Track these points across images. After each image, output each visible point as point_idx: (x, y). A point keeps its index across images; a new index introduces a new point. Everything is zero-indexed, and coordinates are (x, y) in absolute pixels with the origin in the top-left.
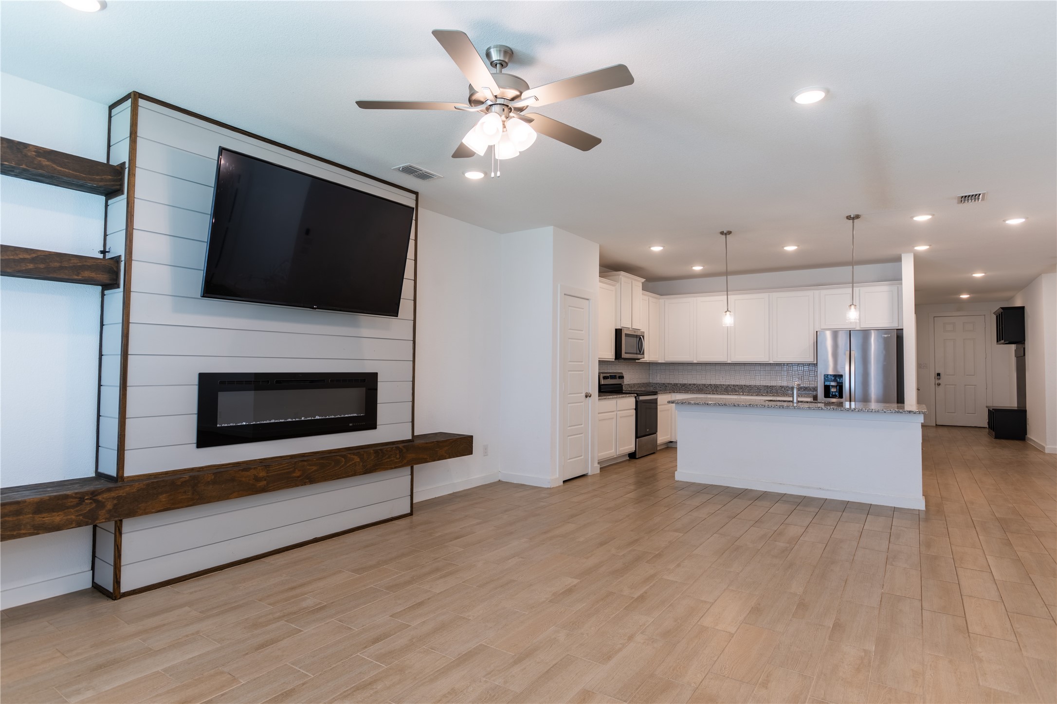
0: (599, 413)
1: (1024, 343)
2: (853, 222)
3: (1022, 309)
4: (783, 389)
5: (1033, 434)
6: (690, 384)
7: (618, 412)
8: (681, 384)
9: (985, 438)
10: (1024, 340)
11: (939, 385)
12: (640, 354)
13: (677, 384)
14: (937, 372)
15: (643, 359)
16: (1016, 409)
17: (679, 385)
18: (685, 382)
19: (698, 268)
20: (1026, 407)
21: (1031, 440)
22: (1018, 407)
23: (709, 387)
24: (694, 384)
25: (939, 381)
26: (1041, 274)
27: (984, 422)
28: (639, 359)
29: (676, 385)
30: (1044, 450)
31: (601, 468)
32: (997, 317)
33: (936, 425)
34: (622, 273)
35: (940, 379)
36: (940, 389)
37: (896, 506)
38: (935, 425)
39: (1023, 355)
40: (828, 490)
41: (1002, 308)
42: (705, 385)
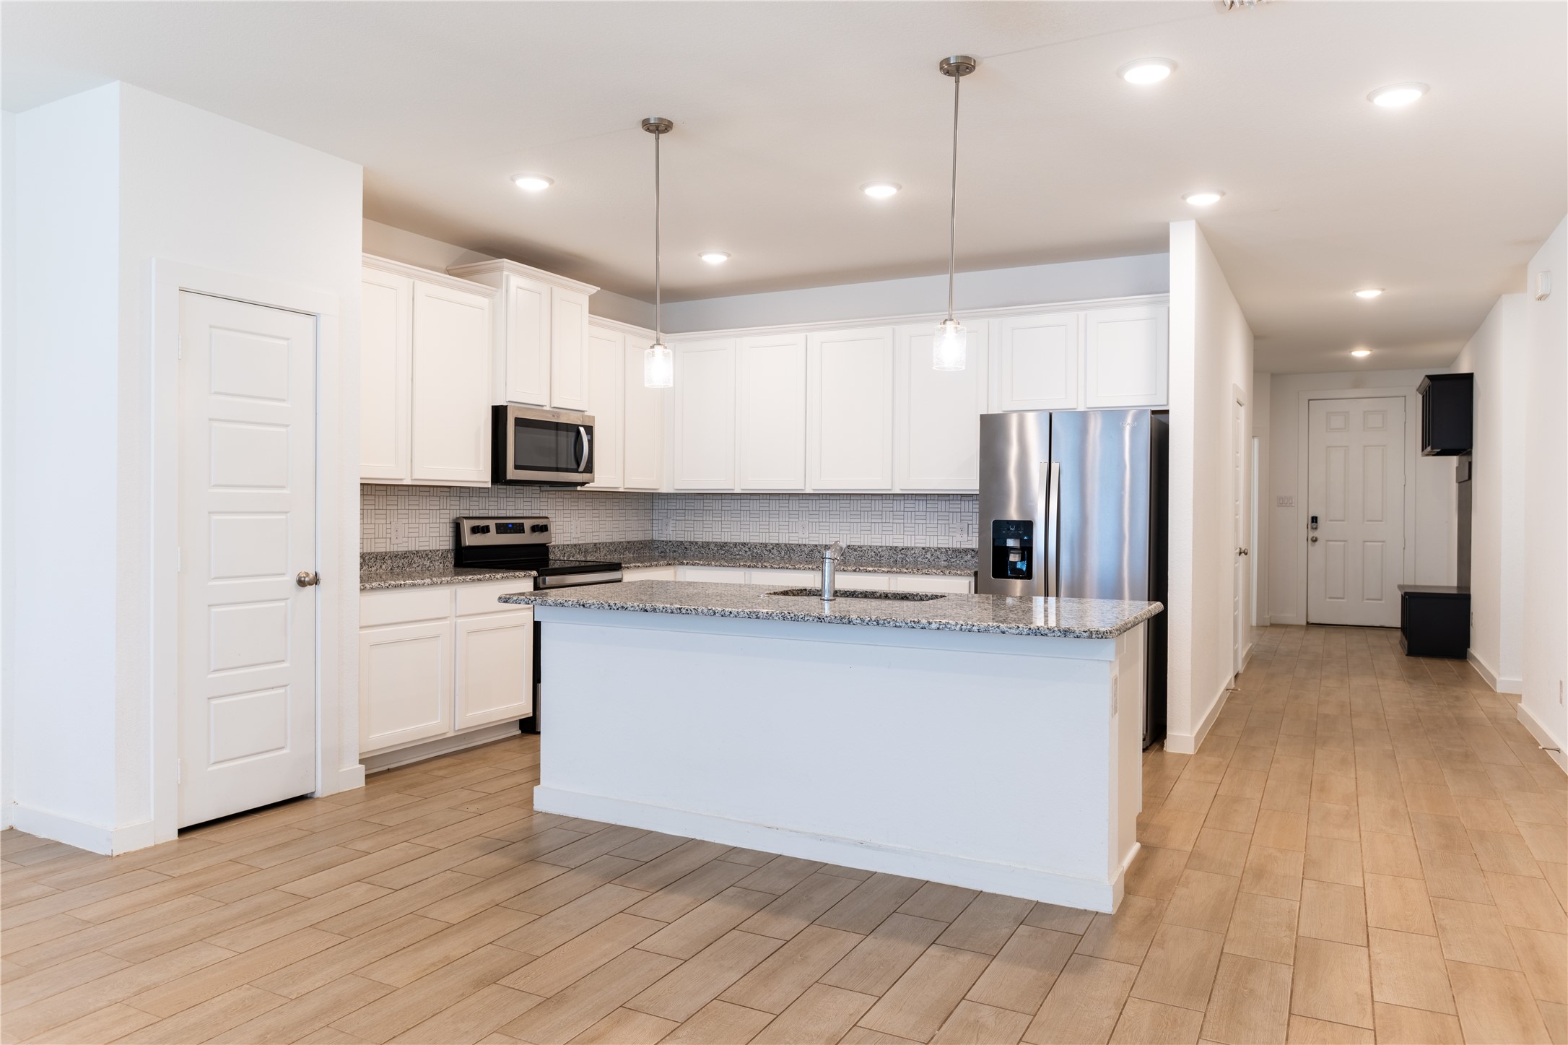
0: (361, 628)
1: (1470, 453)
2: (957, 82)
3: (1469, 378)
4: (928, 555)
5: (1478, 649)
6: (735, 544)
7: (459, 620)
8: (716, 544)
9: (1392, 652)
10: (1471, 446)
11: (1315, 540)
12: (576, 471)
13: (708, 543)
14: (1312, 514)
15: (591, 485)
16: (1455, 592)
17: (712, 547)
18: (725, 538)
19: (714, 260)
20: (1469, 588)
21: (1475, 659)
22: (1458, 587)
23: (775, 551)
24: (744, 544)
25: (1316, 534)
26: (1500, 296)
27: (1392, 615)
28: (583, 484)
29: (706, 545)
30: (1495, 686)
31: (367, 776)
32: (1423, 397)
33: (1308, 623)
34: (506, 262)
35: (1316, 528)
36: (1317, 549)
37: (1039, 901)
38: (1304, 623)
39: (1467, 478)
40: (879, 848)
41: (1429, 377)
42: (766, 545)
